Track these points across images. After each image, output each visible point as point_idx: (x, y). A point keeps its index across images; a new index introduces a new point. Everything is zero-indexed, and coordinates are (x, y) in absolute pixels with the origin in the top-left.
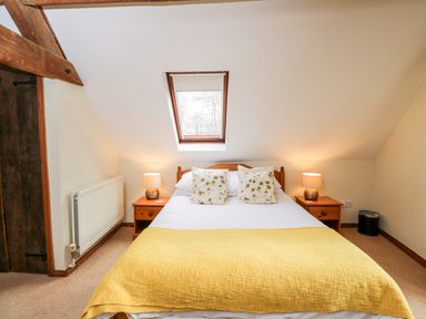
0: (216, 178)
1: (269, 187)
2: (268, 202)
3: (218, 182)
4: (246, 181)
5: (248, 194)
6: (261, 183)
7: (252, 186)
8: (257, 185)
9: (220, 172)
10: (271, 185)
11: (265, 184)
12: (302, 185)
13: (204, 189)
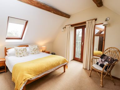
0: (24, 49)
2: (38, 53)
3: (25, 50)
4: (32, 49)
5: (33, 52)
7: (34, 50)
9: (25, 47)
11: (37, 49)
12: (42, 49)
13: (21, 52)
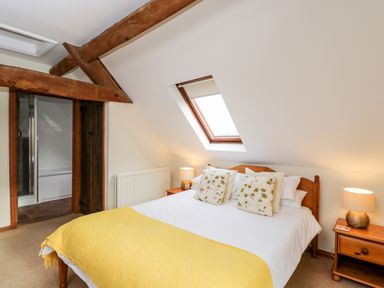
1: (264, 196)
2: (260, 212)
3: (218, 182)
5: (241, 199)
6: (256, 190)
7: (246, 191)
8: (251, 191)
10: (267, 193)
11: (260, 192)
13: (205, 187)
